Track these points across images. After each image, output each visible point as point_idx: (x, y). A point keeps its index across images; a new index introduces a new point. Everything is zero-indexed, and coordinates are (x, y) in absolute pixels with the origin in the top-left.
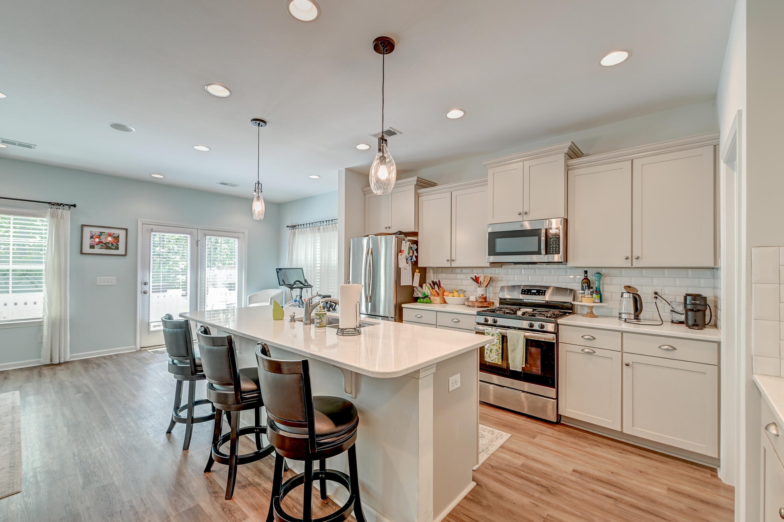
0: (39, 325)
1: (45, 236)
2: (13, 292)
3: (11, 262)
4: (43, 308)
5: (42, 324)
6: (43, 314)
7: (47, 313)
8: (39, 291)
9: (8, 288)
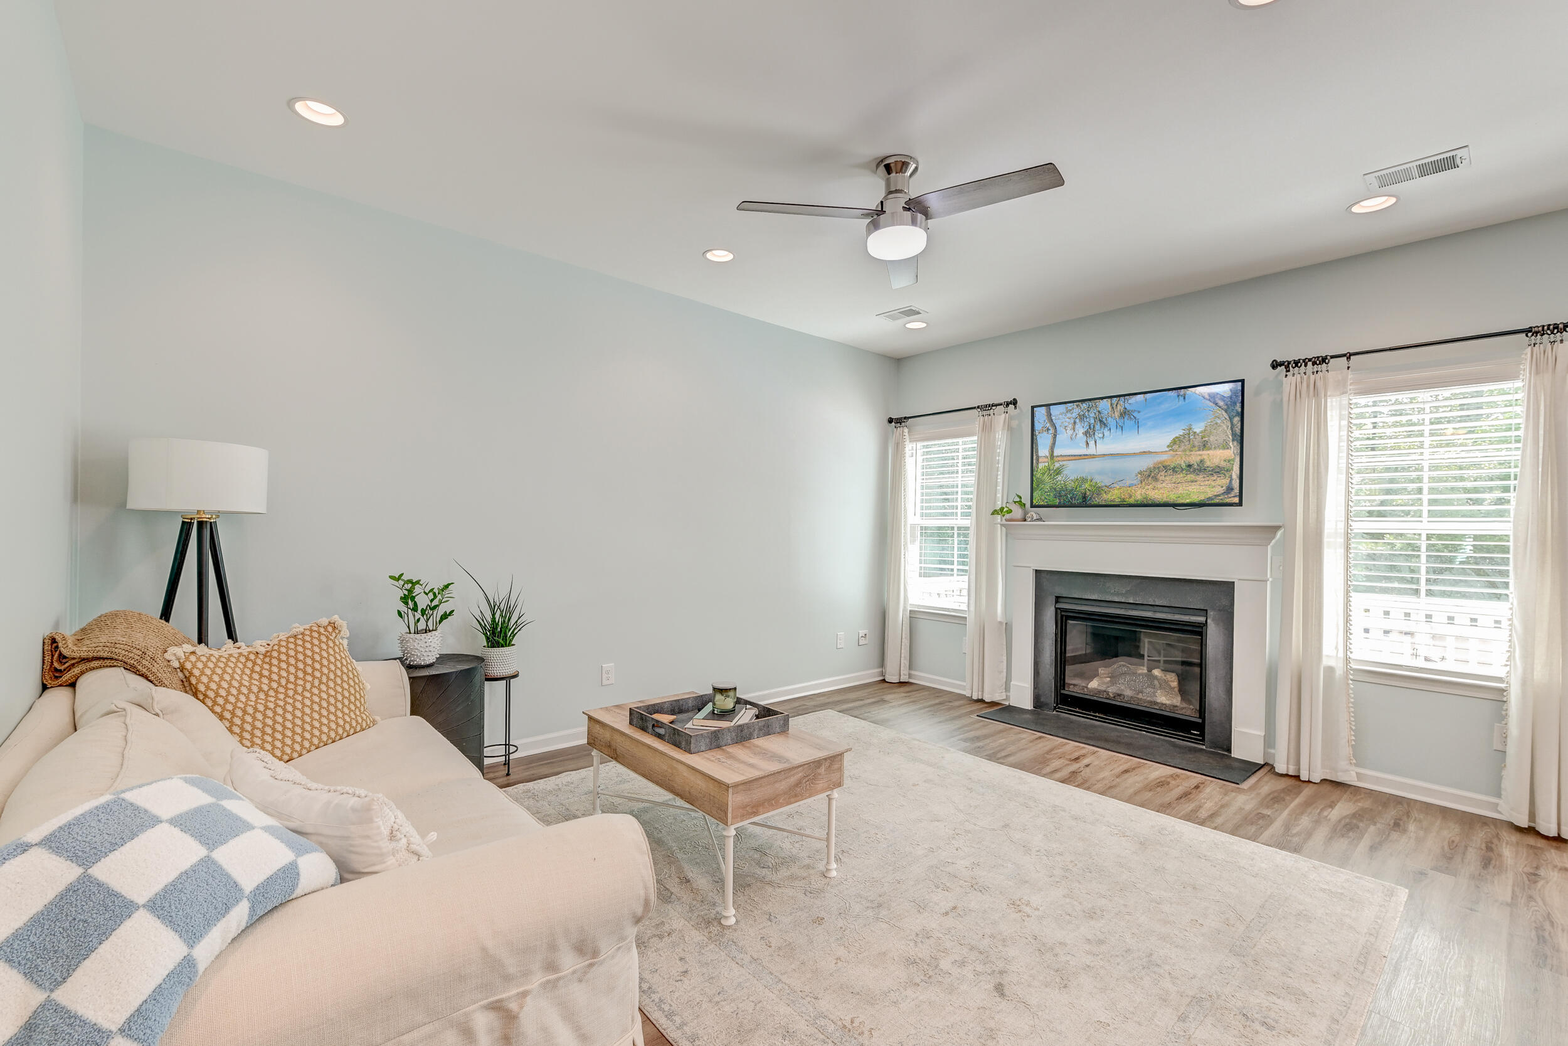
0: (1498, 696)
1: (1517, 433)
2: (1429, 593)
3: (1425, 514)
4: (1508, 651)
5: (1505, 699)
6: (1508, 668)
7: (1520, 670)
8: (1498, 597)
9: (1418, 581)
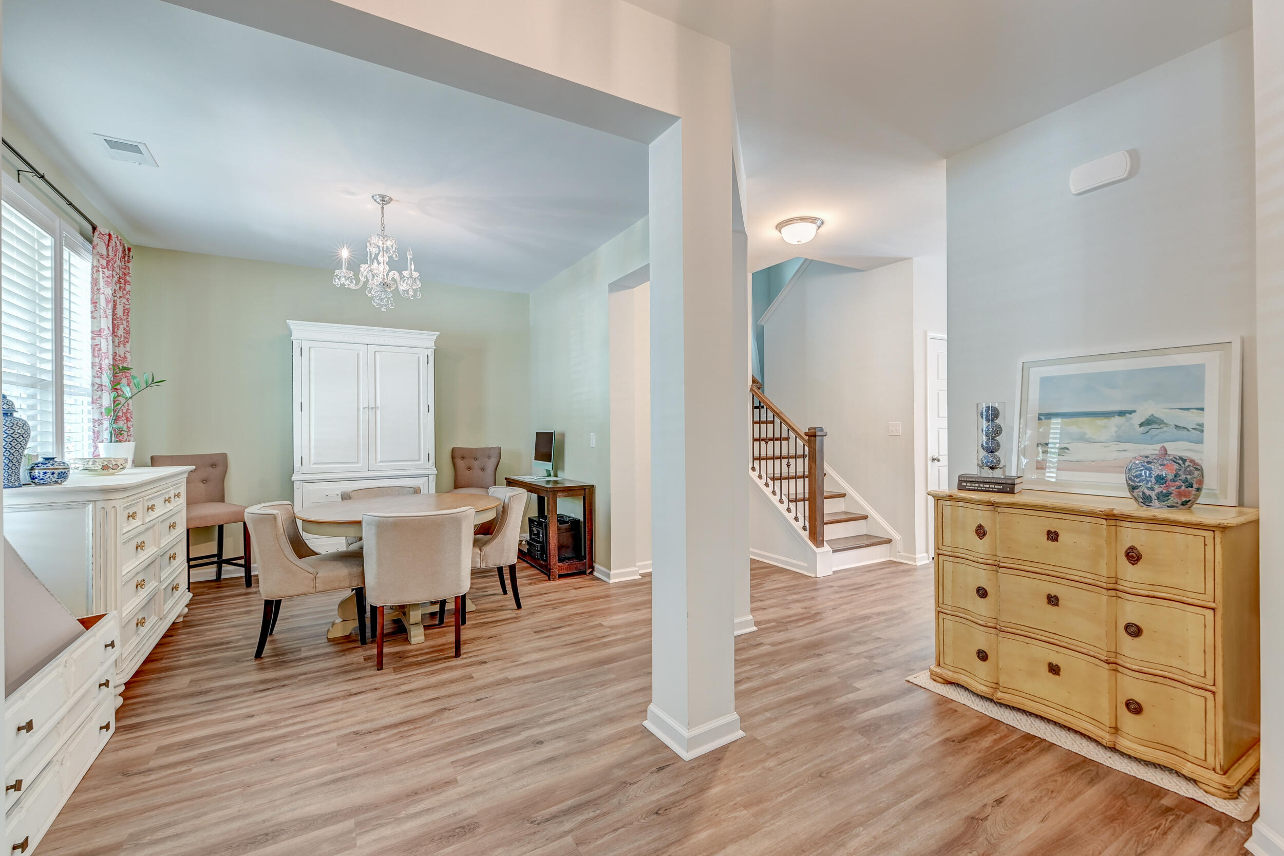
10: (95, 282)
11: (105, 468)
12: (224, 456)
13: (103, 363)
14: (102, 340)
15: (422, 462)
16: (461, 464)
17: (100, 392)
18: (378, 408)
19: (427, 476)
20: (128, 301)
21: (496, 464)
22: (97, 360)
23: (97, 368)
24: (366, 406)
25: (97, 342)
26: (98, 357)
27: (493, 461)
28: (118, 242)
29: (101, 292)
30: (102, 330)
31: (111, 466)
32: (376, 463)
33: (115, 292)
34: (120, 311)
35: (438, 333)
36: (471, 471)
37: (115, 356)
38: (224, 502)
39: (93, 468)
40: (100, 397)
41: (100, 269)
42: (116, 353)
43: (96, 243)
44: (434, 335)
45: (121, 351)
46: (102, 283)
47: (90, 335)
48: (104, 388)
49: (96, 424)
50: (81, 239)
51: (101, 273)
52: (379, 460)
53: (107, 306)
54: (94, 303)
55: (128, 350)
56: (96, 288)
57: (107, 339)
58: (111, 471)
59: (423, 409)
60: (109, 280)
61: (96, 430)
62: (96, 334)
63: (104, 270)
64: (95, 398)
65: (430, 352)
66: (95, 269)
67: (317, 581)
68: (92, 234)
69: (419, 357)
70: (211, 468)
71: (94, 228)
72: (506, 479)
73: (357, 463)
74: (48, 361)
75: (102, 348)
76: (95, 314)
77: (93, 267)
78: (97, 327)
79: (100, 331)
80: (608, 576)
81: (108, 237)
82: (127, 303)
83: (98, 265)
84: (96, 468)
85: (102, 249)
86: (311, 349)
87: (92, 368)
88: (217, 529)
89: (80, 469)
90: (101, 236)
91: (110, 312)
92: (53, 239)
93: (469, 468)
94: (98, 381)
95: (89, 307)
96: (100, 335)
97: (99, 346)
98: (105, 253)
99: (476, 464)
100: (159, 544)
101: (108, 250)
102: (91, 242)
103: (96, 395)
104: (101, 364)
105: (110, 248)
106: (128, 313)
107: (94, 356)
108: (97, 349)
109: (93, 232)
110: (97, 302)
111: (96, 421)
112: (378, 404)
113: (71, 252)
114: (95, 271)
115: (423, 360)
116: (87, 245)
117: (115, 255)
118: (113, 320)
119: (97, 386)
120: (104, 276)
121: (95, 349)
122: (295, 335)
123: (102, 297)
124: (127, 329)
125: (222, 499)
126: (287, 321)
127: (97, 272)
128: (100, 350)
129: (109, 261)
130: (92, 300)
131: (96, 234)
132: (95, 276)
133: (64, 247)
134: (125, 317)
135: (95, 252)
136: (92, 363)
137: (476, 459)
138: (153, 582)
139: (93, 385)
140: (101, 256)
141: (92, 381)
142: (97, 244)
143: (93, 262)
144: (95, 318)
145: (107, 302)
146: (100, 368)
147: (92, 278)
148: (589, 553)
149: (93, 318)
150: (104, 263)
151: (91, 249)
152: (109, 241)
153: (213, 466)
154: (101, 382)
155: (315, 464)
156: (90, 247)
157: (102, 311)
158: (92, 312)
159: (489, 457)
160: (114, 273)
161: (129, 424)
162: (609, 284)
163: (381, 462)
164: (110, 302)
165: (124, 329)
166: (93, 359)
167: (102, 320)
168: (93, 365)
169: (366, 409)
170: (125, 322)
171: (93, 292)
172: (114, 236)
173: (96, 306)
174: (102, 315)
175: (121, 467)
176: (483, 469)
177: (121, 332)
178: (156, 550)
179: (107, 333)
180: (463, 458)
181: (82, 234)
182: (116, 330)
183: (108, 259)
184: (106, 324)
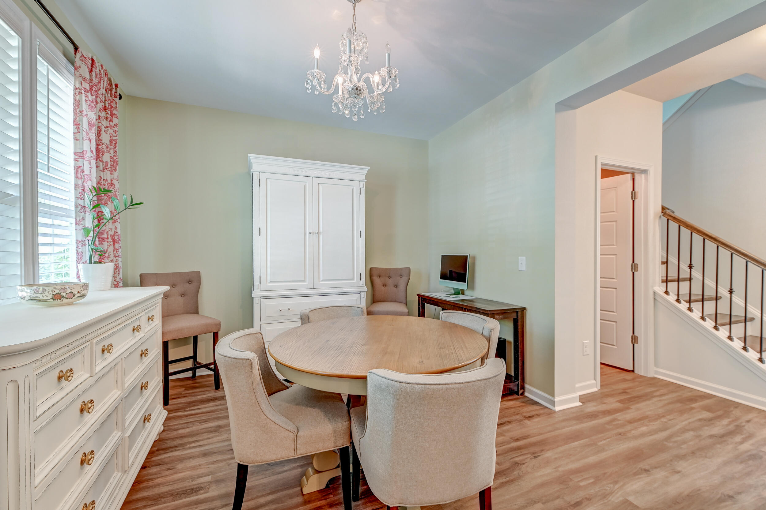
10: (77, 104)
11: (56, 297)
12: (198, 274)
13: (86, 184)
14: (85, 162)
15: (355, 281)
16: (377, 281)
17: (83, 214)
18: (321, 233)
19: (359, 293)
20: (115, 133)
21: (407, 281)
22: (80, 182)
23: (80, 190)
24: (312, 232)
25: (80, 163)
26: (81, 178)
27: (405, 279)
28: (102, 71)
29: (84, 114)
30: (85, 152)
31: (64, 294)
32: (319, 281)
33: (99, 119)
34: (105, 138)
35: (369, 168)
36: (386, 287)
37: (100, 180)
38: (198, 314)
39: (41, 298)
40: (83, 219)
41: (83, 92)
42: (101, 177)
43: (78, 65)
44: (365, 170)
45: (107, 175)
46: (84, 106)
47: (72, 156)
48: (86, 209)
49: (80, 245)
50: (64, 60)
51: (84, 95)
52: (321, 279)
53: (90, 129)
54: (77, 125)
55: (116, 178)
56: (78, 110)
57: (89, 161)
58: (65, 300)
59: (356, 234)
60: (92, 105)
61: (80, 250)
62: (79, 155)
63: (87, 93)
64: (78, 219)
65: (362, 185)
66: (78, 91)
67: (299, 441)
68: (74, 55)
69: (353, 189)
70: (188, 284)
71: (76, 49)
72: (418, 295)
73: (304, 281)
74: (15, 174)
75: (85, 170)
76: (78, 136)
77: (75, 89)
78: (80, 149)
79: (82, 152)
80: (553, 403)
81: (91, 62)
82: (114, 134)
83: (81, 87)
84: (45, 298)
85: (85, 71)
86: (268, 181)
87: (75, 189)
88: (192, 339)
89: (26, 299)
90: (84, 59)
91: (93, 136)
92: (20, 39)
93: (385, 285)
94: (81, 202)
95: (71, 128)
96: (82, 157)
97: (82, 168)
98: (88, 76)
99: (390, 282)
100: (123, 384)
101: (91, 76)
102: (72, 63)
103: (80, 216)
104: (84, 186)
105: (94, 74)
106: (115, 144)
107: (77, 177)
108: (80, 170)
109: (75, 53)
110: (79, 124)
111: (79, 242)
112: (321, 230)
113: (50, 67)
114: (77, 94)
115: (356, 191)
116: (70, 67)
117: (100, 82)
118: (98, 145)
119: (80, 207)
120: (87, 99)
121: (78, 170)
122: (255, 168)
123: (85, 120)
124: (115, 158)
125: (196, 311)
126: (249, 155)
127: (79, 94)
128: (83, 171)
129: (93, 86)
130: (74, 121)
131: (78, 55)
132: (78, 98)
133: (38, 56)
134: (112, 147)
135: (78, 74)
136: (75, 184)
137: (390, 277)
138: (116, 432)
139: (76, 206)
140: (84, 79)
141: (76, 203)
142: (80, 66)
143: (75, 83)
144: (77, 140)
145: (90, 125)
146: (83, 190)
147: (75, 99)
148: (521, 374)
149: (76, 139)
150: (87, 87)
151: (73, 71)
152: (92, 66)
153: (190, 282)
154: (84, 203)
155: (271, 282)
156: (72, 69)
157: (84, 133)
158: (74, 133)
159: (401, 276)
160: (98, 100)
161: (117, 246)
162: (556, 104)
163: (323, 280)
164: (93, 126)
165: (111, 158)
166: (75, 181)
167: (85, 142)
168: (76, 186)
169: (312, 234)
170: (112, 152)
171: (75, 113)
172: (97, 64)
173: (78, 128)
174: (85, 137)
175: (78, 295)
176: (396, 286)
177: (106, 157)
178: (120, 392)
179: (90, 155)
180: (379, 276)
181: (65, 55)
182: (101, 155)
183: (91, 84)
184: (89, 147)
